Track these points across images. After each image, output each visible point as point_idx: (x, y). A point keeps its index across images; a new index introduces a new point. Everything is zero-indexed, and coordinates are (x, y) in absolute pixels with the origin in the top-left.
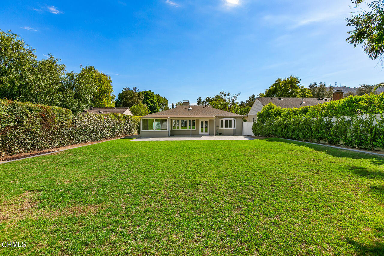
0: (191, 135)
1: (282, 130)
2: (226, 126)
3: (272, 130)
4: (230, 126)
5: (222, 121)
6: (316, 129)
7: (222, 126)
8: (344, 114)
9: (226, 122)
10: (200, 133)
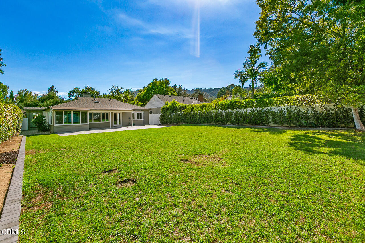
0: (111, 127)
1: (190, 119)
2: (138, 118)
3: (181, 119)
4: (141, 118)
5: (133, 114)
6: (215, 117)
7: (133, 118)
8: (228, 109)
9: (138, 114)
10: (114, 125)
